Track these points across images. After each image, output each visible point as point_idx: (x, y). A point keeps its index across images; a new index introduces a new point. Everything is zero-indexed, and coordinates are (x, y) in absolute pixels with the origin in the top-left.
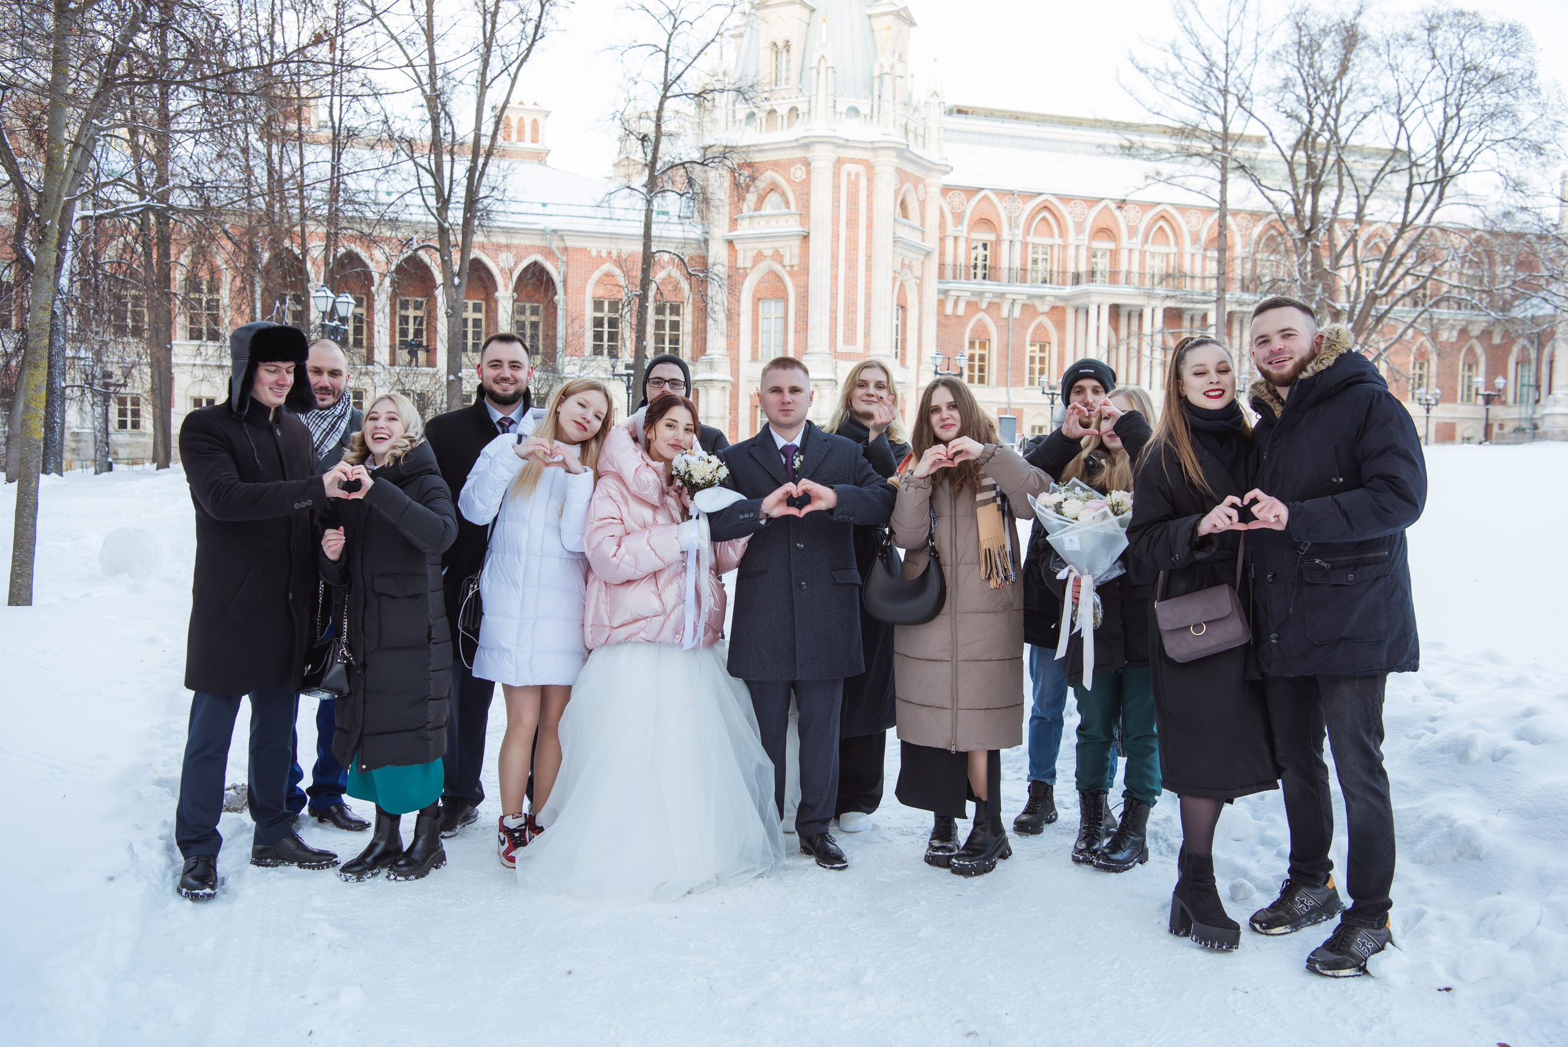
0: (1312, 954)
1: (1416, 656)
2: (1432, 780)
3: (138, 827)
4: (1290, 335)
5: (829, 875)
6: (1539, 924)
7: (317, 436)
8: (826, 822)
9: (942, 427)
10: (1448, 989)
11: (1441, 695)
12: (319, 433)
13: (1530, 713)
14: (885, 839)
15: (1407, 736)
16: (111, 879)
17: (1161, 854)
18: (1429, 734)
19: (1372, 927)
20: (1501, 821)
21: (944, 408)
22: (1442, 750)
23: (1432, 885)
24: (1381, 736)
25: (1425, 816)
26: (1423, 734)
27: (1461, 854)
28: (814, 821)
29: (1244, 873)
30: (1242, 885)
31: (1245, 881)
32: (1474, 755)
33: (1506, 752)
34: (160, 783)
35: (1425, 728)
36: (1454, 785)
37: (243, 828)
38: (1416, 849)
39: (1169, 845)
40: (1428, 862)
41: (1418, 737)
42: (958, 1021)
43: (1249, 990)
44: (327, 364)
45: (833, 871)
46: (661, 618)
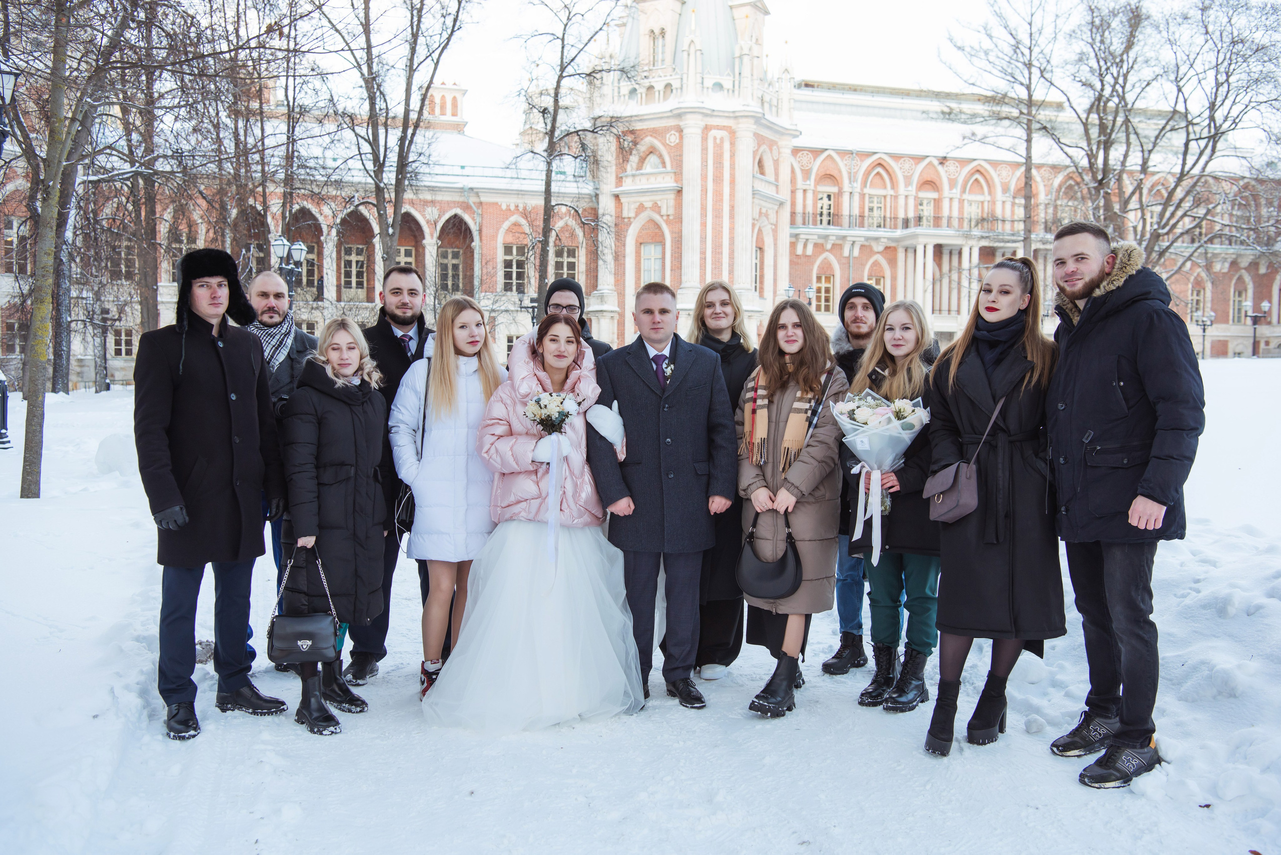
0: (1084, 770)
1: (1183, 527)
2: (1196, 632)
3: (119, 675)
4: (1082, 259)
7: (268, 351)
8: (688, 669)
9: (787, 342)
10: (1208, 806)
11: (1205, 561)
12: (269, 349)
14: (737, 683)
15: (1175, 595)
16: (95, 717)
17: (968, 695)
18: (1194, 594)
20: (1254, 665)
21: (790, 327)
22: (1204, 607)
23: (1195, 719)
25: (1190, 662)
26: (1189, 594)
27: (1220, 693)
28: (678, 669)
29: (1038, 710)
30: (1035, 721)
31: (1038, 717)
32: (1231, 610)
33: (1259, 608)
34: (138, 639)
35: (1191, 589)
36: (1214, 636)
37: (207, 675)
38: (1182, 689)
39: (975, 688)
40: (1191, 700)
41: (1184, 596)
42: (794, 833)
43: (1040, 806)
44: (271, 289)
45: (693, 710)
46: (539, 501)
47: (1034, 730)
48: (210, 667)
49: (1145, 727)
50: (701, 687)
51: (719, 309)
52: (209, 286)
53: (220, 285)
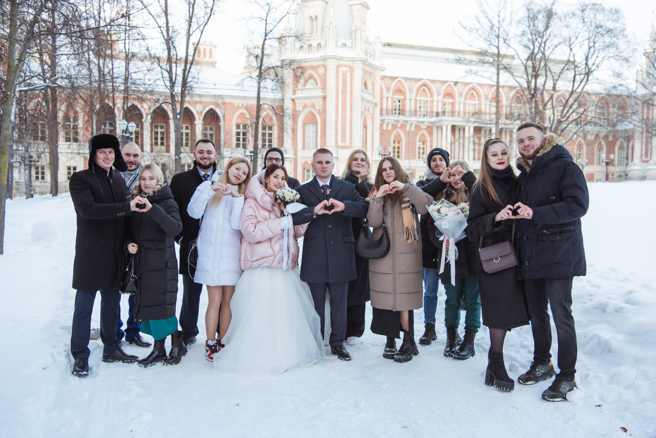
0: (544, 392)
1: (585, 269)
2: (591, 321)
3: (55, 347)
4: (532, 139)
6: (636, 378)
8: (342, 341)
9: (387, 177)
10: (599, 406)
11: (594, 286)
13: (631, 292)
14: (366, 347)
15: (581, 302)
16: (44, 368)
17: (480, 352)
18: (590, 302)
19: (568, 381)
20: (620, 337)
21: (388, 169)
22: (595, 308)
23: (592, 363)
24: (571, 302)
25: (588, 335)
26: (587, 302)
27: (604, 350)
28: (337, 341)
29: (515, 360)
30: (514, 365)
32: (608, 310)
33: (621, 308)
34: (63, 328)
35: (588, 299)
36: (600, 322)
37: (98, 346)
38: (586, 349)
39: (483, 349)
40: (590, 354)
41: (585, 303)
42: (400, 422)
43: (519, 407)
44: (132, 152)
45: (345, 361)
46: (273, 257)
47: (514, 369)
52: (105, 153)
53: (110, 152)
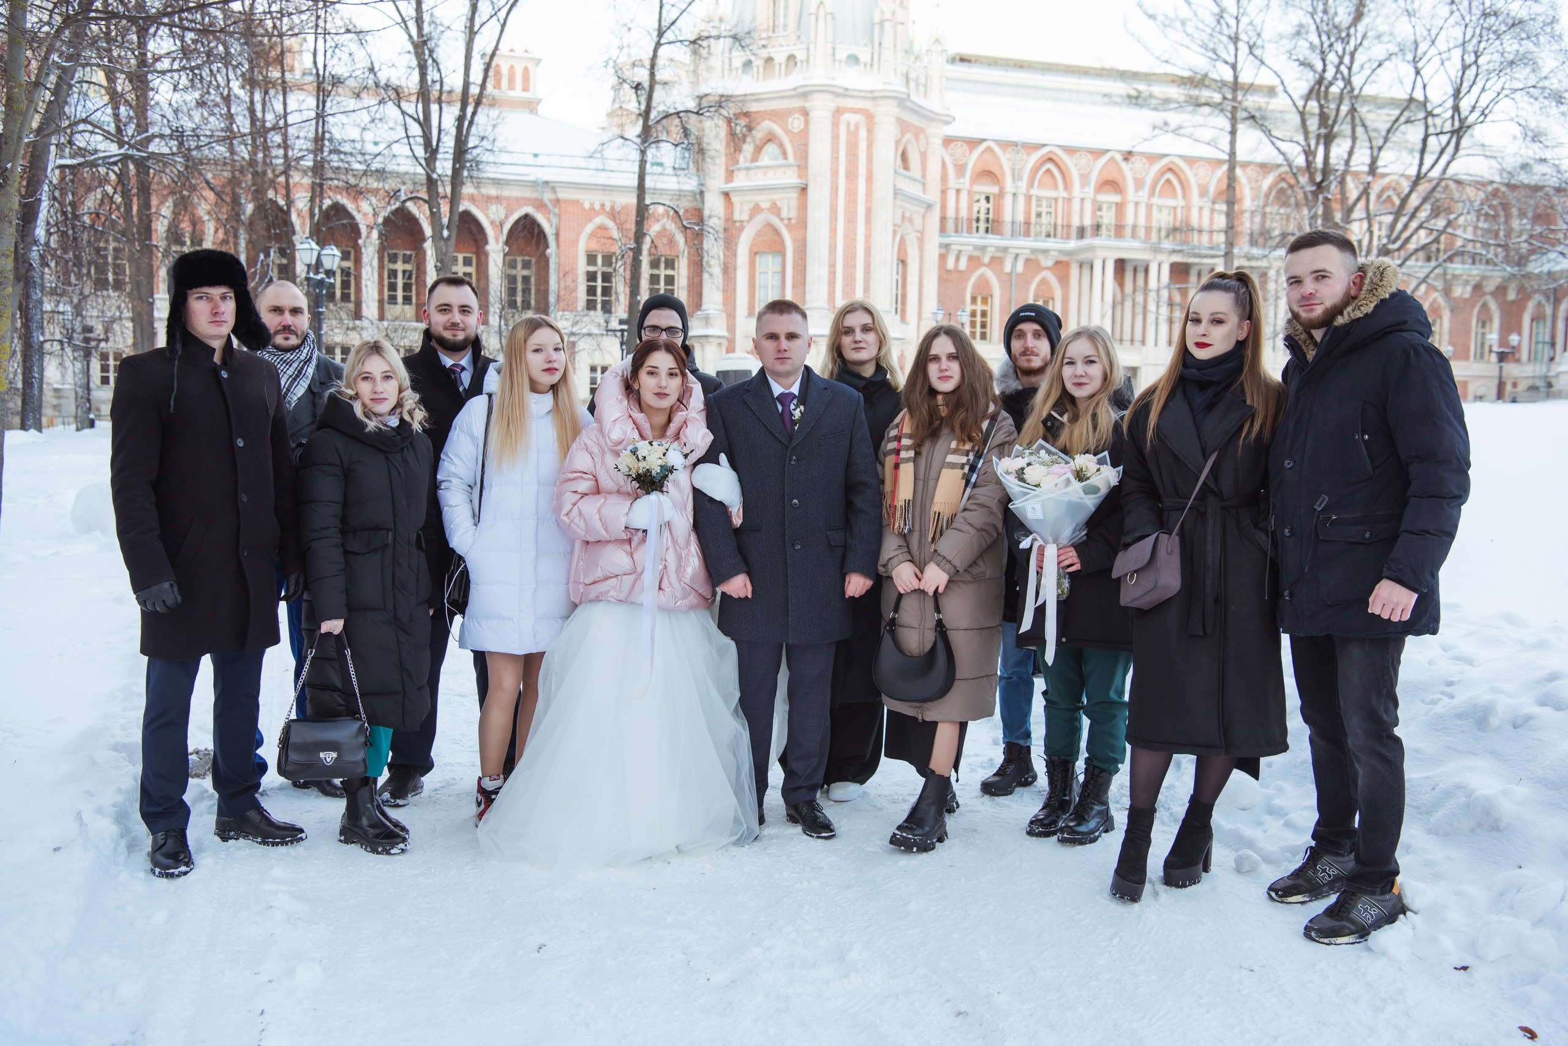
0: (1311, 922)
1: (1436, 619)
2: (1448, 747)
3: (90, 794)
4: (1323, 277)
5: (815, 845)
8: (814, 788)
9: (939, 378)
10: (1465, 968)
11: (1460, 659)
12: (285, 378)
13: (1553, 677)
14: (875, 806)
15: (1423, 701)
16: (57, 849)
17: (1165, 825)
18: (1446, 700)
19: (1375, 892)
20: (1522, 791)
21: (944, 359)
22: (1459, 716)
23: (1448, 858)
25: (1441, 786)
26: (1440, 699)
27: (1479, 825)
28: (801, 789)
29: (1250, 844)
30: (1248, 857)
31: (1251, 853)
32: (1494, 721)
33: (1528, 718)
34: (116, 748)
35: (1442, 693)
36: (1472, 753)
37: (203, 794)
38: (1432, 820)
39: (1171, 814)
40: (1443, 833)
41: (1434, 702)
42: (948, 1001)
43: (1255, 968)
44: (286, 302)
45: (820, 840)
46: (633, 577)
47: (1246, 869)
48: (208, 783)
49: (1387, 869)
50: (830, 812)
51: (859, 335)
52: (210, 298)
53: (224, 298)
